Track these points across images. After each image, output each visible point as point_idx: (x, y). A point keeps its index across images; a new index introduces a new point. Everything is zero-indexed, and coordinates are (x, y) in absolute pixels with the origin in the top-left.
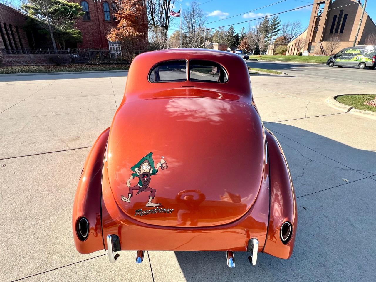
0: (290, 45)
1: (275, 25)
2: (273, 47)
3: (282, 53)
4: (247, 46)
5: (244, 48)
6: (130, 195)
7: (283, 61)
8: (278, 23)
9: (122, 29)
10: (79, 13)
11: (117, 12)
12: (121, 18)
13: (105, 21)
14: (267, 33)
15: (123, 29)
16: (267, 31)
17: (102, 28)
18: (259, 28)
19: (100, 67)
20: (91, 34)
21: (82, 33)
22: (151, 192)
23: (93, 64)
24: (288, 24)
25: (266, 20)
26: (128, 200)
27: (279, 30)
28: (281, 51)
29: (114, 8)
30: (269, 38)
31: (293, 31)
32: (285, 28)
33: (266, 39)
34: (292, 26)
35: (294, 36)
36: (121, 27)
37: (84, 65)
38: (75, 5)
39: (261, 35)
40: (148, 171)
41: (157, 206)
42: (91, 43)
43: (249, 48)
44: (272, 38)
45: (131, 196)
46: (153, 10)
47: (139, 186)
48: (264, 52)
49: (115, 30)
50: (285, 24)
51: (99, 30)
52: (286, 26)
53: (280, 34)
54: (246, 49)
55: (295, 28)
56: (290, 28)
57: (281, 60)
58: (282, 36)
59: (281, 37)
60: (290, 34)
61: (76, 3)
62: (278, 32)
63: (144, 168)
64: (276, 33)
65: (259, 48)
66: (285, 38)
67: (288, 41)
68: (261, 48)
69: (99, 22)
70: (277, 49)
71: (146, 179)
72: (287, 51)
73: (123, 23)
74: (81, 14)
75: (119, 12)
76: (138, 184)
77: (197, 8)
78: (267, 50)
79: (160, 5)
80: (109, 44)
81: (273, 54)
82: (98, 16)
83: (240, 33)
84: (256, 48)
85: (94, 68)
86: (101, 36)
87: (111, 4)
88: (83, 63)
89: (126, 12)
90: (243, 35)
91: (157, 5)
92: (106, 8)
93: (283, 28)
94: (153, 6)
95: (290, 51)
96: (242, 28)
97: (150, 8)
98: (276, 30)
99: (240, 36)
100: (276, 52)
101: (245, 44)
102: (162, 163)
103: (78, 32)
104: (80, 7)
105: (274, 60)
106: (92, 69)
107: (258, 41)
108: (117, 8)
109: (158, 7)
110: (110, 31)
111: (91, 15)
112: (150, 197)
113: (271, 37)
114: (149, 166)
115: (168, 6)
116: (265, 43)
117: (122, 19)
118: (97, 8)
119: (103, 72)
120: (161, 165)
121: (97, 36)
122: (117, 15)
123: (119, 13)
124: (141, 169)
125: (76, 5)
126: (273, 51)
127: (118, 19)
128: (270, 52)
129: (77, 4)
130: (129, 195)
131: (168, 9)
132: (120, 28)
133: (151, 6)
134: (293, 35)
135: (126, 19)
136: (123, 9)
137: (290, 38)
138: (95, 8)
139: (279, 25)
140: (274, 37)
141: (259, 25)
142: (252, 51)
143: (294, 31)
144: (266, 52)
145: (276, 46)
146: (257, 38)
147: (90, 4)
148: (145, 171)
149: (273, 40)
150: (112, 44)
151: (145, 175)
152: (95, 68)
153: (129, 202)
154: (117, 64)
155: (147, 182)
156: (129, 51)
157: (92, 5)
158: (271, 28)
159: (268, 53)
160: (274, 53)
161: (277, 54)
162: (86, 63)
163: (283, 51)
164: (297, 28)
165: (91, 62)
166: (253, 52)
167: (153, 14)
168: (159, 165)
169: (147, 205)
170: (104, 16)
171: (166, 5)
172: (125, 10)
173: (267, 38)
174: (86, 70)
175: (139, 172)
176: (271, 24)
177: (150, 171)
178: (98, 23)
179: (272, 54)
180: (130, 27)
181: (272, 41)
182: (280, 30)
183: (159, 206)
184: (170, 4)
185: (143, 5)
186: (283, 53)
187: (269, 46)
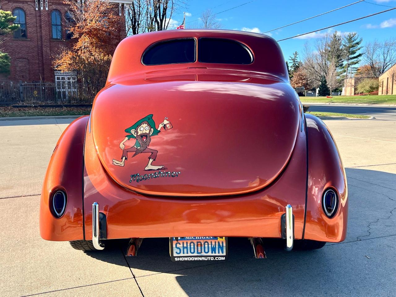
0: (383, 78)
1: (353, 46)
2: (353, 82)
3: (369, 92)
4: (304, 82)
5: (300, 85)
6: (124, 158)
7: (373, 103)
8: (358, 43)
9: (81, 50)
10: (9, 27)
11: (74, 24)
12: (81, 34)
13: (51, 40)
14: (340, 60)
15: (83, 51)
16: (338, 56)
17: (46, 50)
18: (324, 51)
19: (38, 111)
20: (24, 60)
21: (10, 57)
22: (151, 154)
23: (26, 107)
24: (375, 44)
25: (336, 40)
26: (122, 164)
27: (360, 55)
28: (367, 88)
29: (69, 19)
30: (343, 68)
31: (385, 56)
32: (372, 51)
33: (339, 70)
34: (383, 49)
35: (388, 64)
36: (81, 47)
37: (9, 108)
38: (5, 14)
39: (329, 63)
40: (148, 132)
41: (158, 169)
42: (24, 74)
43: (308, 85)
44: (349, 69)
45: (126, 159)
46: (137, 23)
47: (136, 147)
48: (337, 91)
49: (69, 52)
50: (369, 45)
51: (41, 53)
52: (372, 49)
53: (363, 62)
54: (303, 86)
55: (390, 51)
56: (379, 51)
57: (369, 103)
58: (368, 64)
59: (366, 67)
60: (382, 61)
61: (7, 11)
62: (360, 58)
63: (142, 129)
64: (356, 59)
65: (327, 84)
66: (373, 67)
67: (380, 72)
68: (331, 84)
69: (42, 41)
70: (359, 86)
71: (145, 140)
72: (380, 89)
73: (84, 42)
74: (13, 28)
75: (78, 25)
76: (134, 145)
77: (212, 22)
78: (343, 89)
79: (149, 15)
80: (56, 77)
81: (355, 94)
82: (41, 31)
83: (291, 61)
84: (322, 84)
85: (27, 112)
86: (43, 63)
87: (66, 12)
88: (8, 105)
89: (90, 25)
90: (297, 64)
91: (144, 15)
92: (56, 19)
93: (368, 51)
94: (137, 17)
95: (385, 88)
96: (295, 53)
97: (132, 20)
98: (355, 55)
99: (291, 67)
100: (360, 90)
101: (301, 79)
102: (165, 124)
103: (4, 56)
104: (12, 16)
105: (355, 103)
106: (23, 114)
107: (324, 73)
108: (76, 18)
109: (146, 18)
110: (59, 54)
111: (29, 30)
112: (151, 159)
113: (348, 67)
114: (148, 127)
115: (163, 16)
116: (338, 78)
117: (83, 35)
118: (40, 20)
119: (45, 118)
120: (164, 125)
121: (35, 63)
122: (74, 30)
123: (78, 27)
124: (138, 131)
125: (7, 15)
126: (353, 89)
127: (76, 36)
128: (347, 91)
129: (9, 12)
130: (122, 158)
131: (162, 21)
132: (78, 50)
133: (133, 17)
134: (386, 62)
135: (90, 35)
136: (85, 20)
137: (382, 67)
138: (36, 20)
139: (359, 46)
140: (353, 66)
141: (324, 47)
142: (314, 90)
143: (388, 56)
144: (341, 91)
145: (357, 81)
146: (323, 68)
147: (28, 12)
148: (144, 132)
149: (353, 72)
150: (61, 77)
151: (143, 136)
152: (29, 112)
153: (123, 165)
154: (70, 106)
155: (146, 142)
156: (93, 85)
157: (31, 14)
158: (345, 51)
159: (346, 93)
160: (355, 91)
161: (362, 93)
162: (14, 105)
163: (371, 88)
164: (393, 51)
165: (23, 103)
166: (317, 92)
167: (137, 29)
168: (161, 126)
169: (146, 169)
170: (51, 31)
171: (158, 15)
172: (88, 21)
173: (341, 69)
174: (13, 115)
175: (136, 133)
176: (345, 46)
177: (149, 132)
178: (39, 43)
179: (353, 94)
180: (96, 48)
181: (350, 73)
182: (362, 54)
183: (161, 168)
184: (165, 14)
185: (120, 15)
186: (373, 91)
187: (345, 80)
